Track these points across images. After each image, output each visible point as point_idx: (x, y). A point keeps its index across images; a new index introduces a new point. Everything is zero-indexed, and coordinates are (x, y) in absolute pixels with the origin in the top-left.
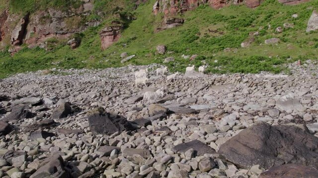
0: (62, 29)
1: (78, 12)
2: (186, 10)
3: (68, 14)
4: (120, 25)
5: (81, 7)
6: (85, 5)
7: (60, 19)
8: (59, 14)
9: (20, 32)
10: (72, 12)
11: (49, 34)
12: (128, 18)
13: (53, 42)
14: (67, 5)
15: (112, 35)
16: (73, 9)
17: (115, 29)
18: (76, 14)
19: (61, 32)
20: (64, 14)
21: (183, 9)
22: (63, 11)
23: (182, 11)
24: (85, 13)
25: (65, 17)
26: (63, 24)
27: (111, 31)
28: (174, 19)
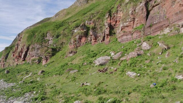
0: (38, 54)
1: (46, 45)
2: (79, 46)
3: (42, 46)
4: (50, 55)
5: (47, 43)
6: (49, 42)
7: (38, 49)
8: (38, 46)
9: (24, 55)
10: (43, 45)
11: (33, 56)
12: (58, 50)
13: (33, 60)
14: (42, 42)
15: (45, 60)
16: (44, 44)
17: (47, 57)
18: (45, 46)
19: (38, 55)
20: (40, 46)
21: (78, 45)
22: (40, 45)
23: (77, 47)
24: (49, 45)
25: (40, 48)
26: (39, 51)
27: (45, 58)
28: (72, 51)
